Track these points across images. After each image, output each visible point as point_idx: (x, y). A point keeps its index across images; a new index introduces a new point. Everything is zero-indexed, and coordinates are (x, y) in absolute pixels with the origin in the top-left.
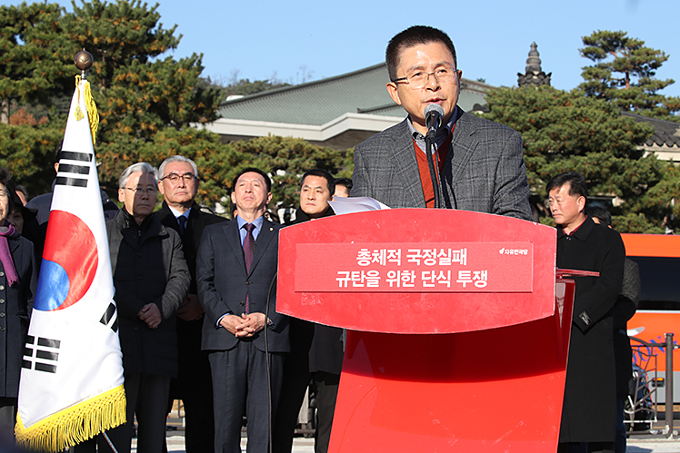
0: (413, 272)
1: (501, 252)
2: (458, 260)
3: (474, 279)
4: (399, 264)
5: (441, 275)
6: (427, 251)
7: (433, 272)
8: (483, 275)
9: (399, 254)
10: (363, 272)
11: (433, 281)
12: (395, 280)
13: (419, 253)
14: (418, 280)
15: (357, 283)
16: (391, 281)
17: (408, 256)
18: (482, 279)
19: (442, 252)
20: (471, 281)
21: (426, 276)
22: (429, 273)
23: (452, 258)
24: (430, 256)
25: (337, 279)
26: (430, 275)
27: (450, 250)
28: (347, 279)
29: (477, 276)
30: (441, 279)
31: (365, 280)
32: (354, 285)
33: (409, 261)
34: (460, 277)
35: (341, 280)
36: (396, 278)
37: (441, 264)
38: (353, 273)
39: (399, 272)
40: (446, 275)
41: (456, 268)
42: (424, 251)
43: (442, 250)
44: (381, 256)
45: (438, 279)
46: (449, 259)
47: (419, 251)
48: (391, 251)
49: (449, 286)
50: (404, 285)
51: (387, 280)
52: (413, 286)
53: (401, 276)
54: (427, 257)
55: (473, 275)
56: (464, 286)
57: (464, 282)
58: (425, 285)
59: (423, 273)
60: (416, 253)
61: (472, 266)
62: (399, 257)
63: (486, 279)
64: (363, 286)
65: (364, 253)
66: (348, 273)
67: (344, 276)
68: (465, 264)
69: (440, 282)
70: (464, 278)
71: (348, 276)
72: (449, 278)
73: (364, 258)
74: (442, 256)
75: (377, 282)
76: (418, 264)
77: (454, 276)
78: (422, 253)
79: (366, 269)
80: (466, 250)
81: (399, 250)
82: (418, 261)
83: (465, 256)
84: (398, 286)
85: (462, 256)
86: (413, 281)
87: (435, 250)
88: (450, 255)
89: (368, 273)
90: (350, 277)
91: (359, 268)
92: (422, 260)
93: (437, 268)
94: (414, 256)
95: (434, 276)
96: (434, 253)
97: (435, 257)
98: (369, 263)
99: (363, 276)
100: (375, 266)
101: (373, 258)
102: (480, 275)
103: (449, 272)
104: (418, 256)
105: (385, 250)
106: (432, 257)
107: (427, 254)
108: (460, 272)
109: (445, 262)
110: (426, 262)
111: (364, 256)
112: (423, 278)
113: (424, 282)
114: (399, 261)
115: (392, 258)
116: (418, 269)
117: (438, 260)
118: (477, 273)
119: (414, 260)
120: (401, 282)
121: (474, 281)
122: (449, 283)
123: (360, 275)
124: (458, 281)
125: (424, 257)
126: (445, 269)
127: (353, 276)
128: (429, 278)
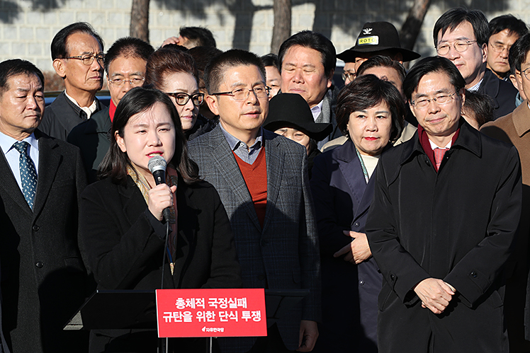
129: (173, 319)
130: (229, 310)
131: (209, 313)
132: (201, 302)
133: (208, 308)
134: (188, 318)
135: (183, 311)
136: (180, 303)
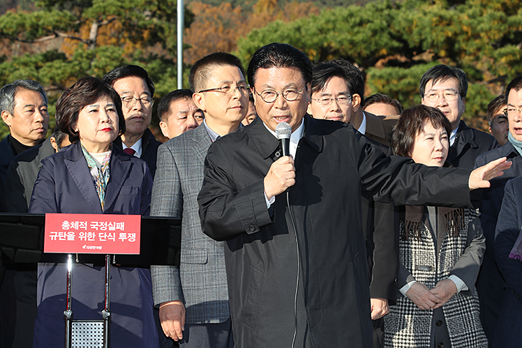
129: (58, 238)
130: (108, 232)
131: (90, 234)
132: (84, 225)
133: (90, 229)
134: (71, 237)
135: (67, 231)
136: (66, 225)
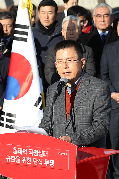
0: (31, 158)
1: (59, 153)
2: (45, 155)
3: (50, 163)
4: (26, 155)
5: (40, 160)
6: (35, 151)
7: (37, 159)
8: (53, 162)
9: (26, 151)
10: (15, 156)
11: (37, 163)
12: (25, 161)
13: (32, 151)
14: (32, 162)
15: (13, 160)
16: (24, 161)
17: (29, 152)
18: (52, 163)
19: (40, 152)
20: (49, 164)
21: (35, 160)
22: (35, 159)
23: (43, 154)
24: (36, 153)
25: (7, 158)
26: (36, 160)
27: (42, 151)
28: (10, 159)
29: (51, 162)
30: (39, 162)
31: (15, 160)
32: (12, 161)
33: (30, 154)
34: (45, 162)
35: (8, 159)
36: (25, 160)
37: (39, 156)
38: (12, 156)
39: (26, 158)
40: (41, 160)
41: (44, 158)
42: (34, 150)
43: (40, 151)
44: (20, 151)
45: (38, 162)
46: (42, 154)
47: (32, 150)
48: (24, 149)
49: (42, 165)
50: (28, 163)
51: (22, 161)
52: (30, 163)
53: (27, 159)
54: (35, 153)
55: (49, 162)
56: (47, 165)
57: (47, 164)
58: (34, 164)
59: (34, 159)
60: (31, 151)
61: (49, 158)
62: (26, 152)
63: (54, 164)
64: (15, 162)
65: (15, 149)
66: (10, 156)
67: (9, 157)
68: (47, 157)
69: (39, 163)
70: (47, 162)
71: (10, 157)
72: (42, 162)
73: (15, 151)
74: (40, 153)
75: (19, 161)
76: (32, 155)
77: (44, 162)
78: (34, 151)
79: (16, 155)
80: (47, 151)
81: (26, 149)
82: (32, 154)
83: (47, 154)
84: (26, 163)
85: (46, 154)
86: (30, 162)
87: (38, 150)
88: (42, 153)
89: (16, 157)
90: (11, 158)
91: (14, 155)
92: (34, 154)
93: (38, 158)
94: (31, 152)
95: (37, 161)
96: (37, 152)
97: (38, 153)
98: (17, 153)
99: (15, 158)
100: (18, 154)
101: (18, 151)
102: (52, 162)
103: (42, 159)
104: (32, 152)
105: (22, 149)
106: (37, 153)
107: (35, 152)
108: (46, 160)
109: (41, 155)
110: (35, 155)
111: (15, 150)
112: (34, 161)
113: (34, 163)
114: (26, 153)
115: (24, 152)
116: (32, 157)
117: (38, 154)
118: (51, 161)
119: (31, 154)
120: (27, 162)
121: (50, 164)
122: (42, 164)
123: (14, 157)
124: (45, 163)
125: (34, 153)
126: (41, 158)
127: (12, 158)
128: (36, 161)
